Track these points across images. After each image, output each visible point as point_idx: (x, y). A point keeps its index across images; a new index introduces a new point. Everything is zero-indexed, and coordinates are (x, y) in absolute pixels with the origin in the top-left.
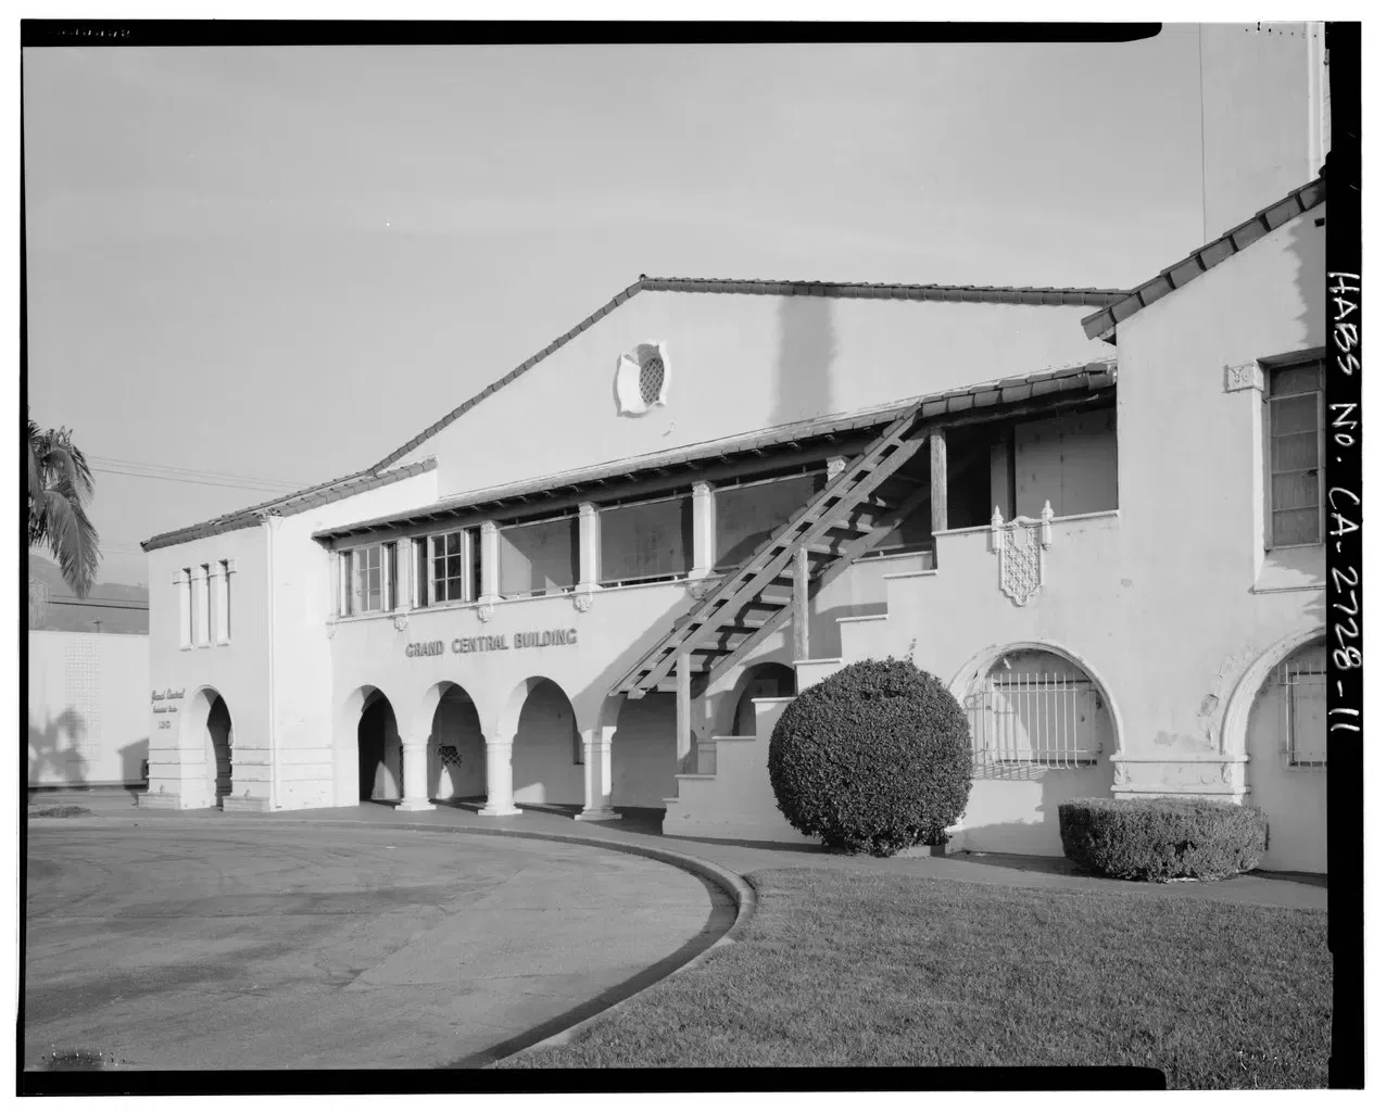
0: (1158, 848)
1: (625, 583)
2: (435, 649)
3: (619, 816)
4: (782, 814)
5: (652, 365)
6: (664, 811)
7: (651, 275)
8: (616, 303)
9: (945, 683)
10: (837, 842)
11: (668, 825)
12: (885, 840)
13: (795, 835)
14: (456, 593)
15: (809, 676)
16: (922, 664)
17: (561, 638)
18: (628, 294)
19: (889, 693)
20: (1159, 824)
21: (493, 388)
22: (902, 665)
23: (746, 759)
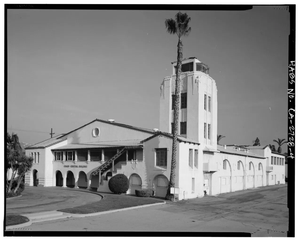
0: (143, 194)
1: (93, 161)
2: (68, 166)
3: (92, 189)
4: (109, 190)
5: (97, 131)
6: (97, 188)
7: (98, 119)
8: (93, 122)
9: (127, 176)
10: (115, 193)
11: (98, 190)
12: (119, 193)
13: (111, 192)
14: (71, 159)
15: (114, 175)
16: (125, 174)
17: (85, 167)
18: (95, 121)
19: (120, 178)
20: (143, 192)
22: (122, 174)
23: (106, 183)
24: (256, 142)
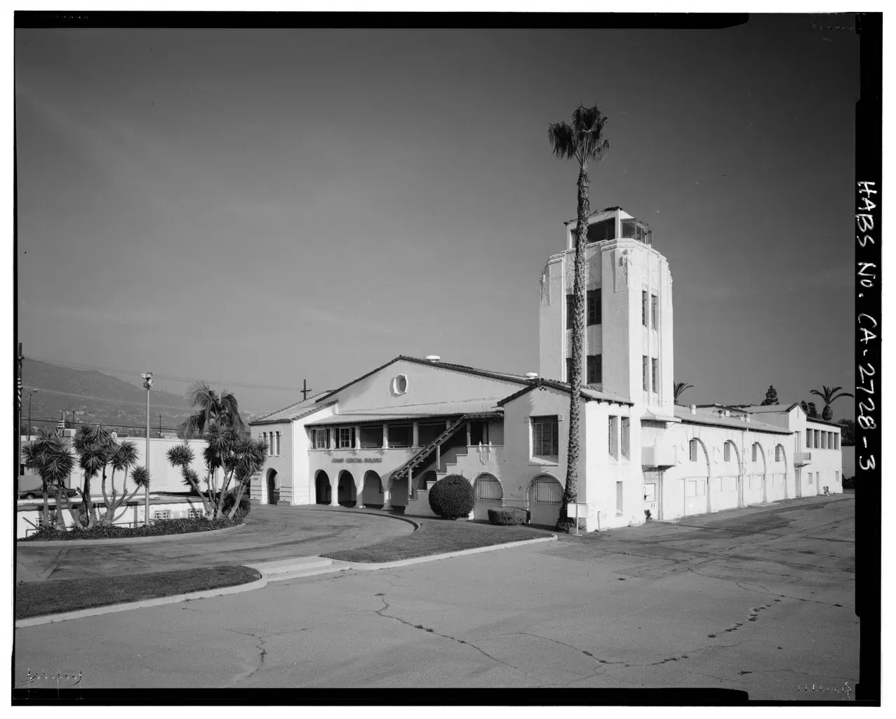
0: (505, 519)
1: (395, 447)
2: (341, 461)
3: (393, 509)
4: (431, 510)
5: (402, 381)
6: (405, 507)
7: (403, 355)
8: (393, 362)
9: (469, 480)
10: (444, 517)
11: (407, 511)
12: (453, 516)
13: (435, 515)
14: (347, 445)
15: (440, 477)
16: (464, 476)
17: (378, 461)
18: (396, 360)
19: (455, 483)
20: (505, 514)
21: (356, 381)
22: (459, 476)
23: (423, 495)
24: (768, 397)
